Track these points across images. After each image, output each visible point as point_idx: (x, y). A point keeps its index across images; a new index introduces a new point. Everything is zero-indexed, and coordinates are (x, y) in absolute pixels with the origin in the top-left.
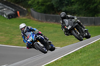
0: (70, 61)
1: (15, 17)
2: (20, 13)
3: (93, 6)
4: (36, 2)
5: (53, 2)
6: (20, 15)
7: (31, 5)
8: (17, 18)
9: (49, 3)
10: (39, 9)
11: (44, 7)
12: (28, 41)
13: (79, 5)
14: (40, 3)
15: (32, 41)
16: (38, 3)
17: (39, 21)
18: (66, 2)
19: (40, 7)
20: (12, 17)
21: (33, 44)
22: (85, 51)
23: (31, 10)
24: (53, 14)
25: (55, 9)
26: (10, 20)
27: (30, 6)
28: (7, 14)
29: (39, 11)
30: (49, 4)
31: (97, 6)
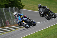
15: (20, 22)
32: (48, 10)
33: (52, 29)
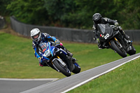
3: (111, 12)
4: (19, 6)
5: (47, 6)
7: (11, 11)
9: (39, 8)
10: (24, 17)
11: (32, 14)
12: (44, 55)
13: (88, 11)
14: (25, 9)
16: (22, 7)
17: (24, 37)
18: (68, 7)
19: (26, 14)
21: (50, 61)
22: (98, 84)
23: (11, 19)
24: (47, 25)
25: (50, 18)
27: (9, 13)
29: (23, 20)
30: (40, 10)
31: (116, 12)
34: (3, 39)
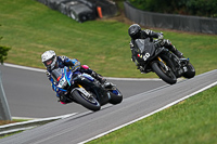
0: (201, 107)
1: (93, 19)
2: (103, 10)
6: (103, 14)
8: (98, 20)
10: (141, 3)
15: (67, 87)
20: (88, 19)
23: (125, 5)
25: (173, 3)
26: (83, 24)
28: (77, 13)
29: (140, 6)
32: (166, 46)
33: (120, 140)
34: (114, 30)
